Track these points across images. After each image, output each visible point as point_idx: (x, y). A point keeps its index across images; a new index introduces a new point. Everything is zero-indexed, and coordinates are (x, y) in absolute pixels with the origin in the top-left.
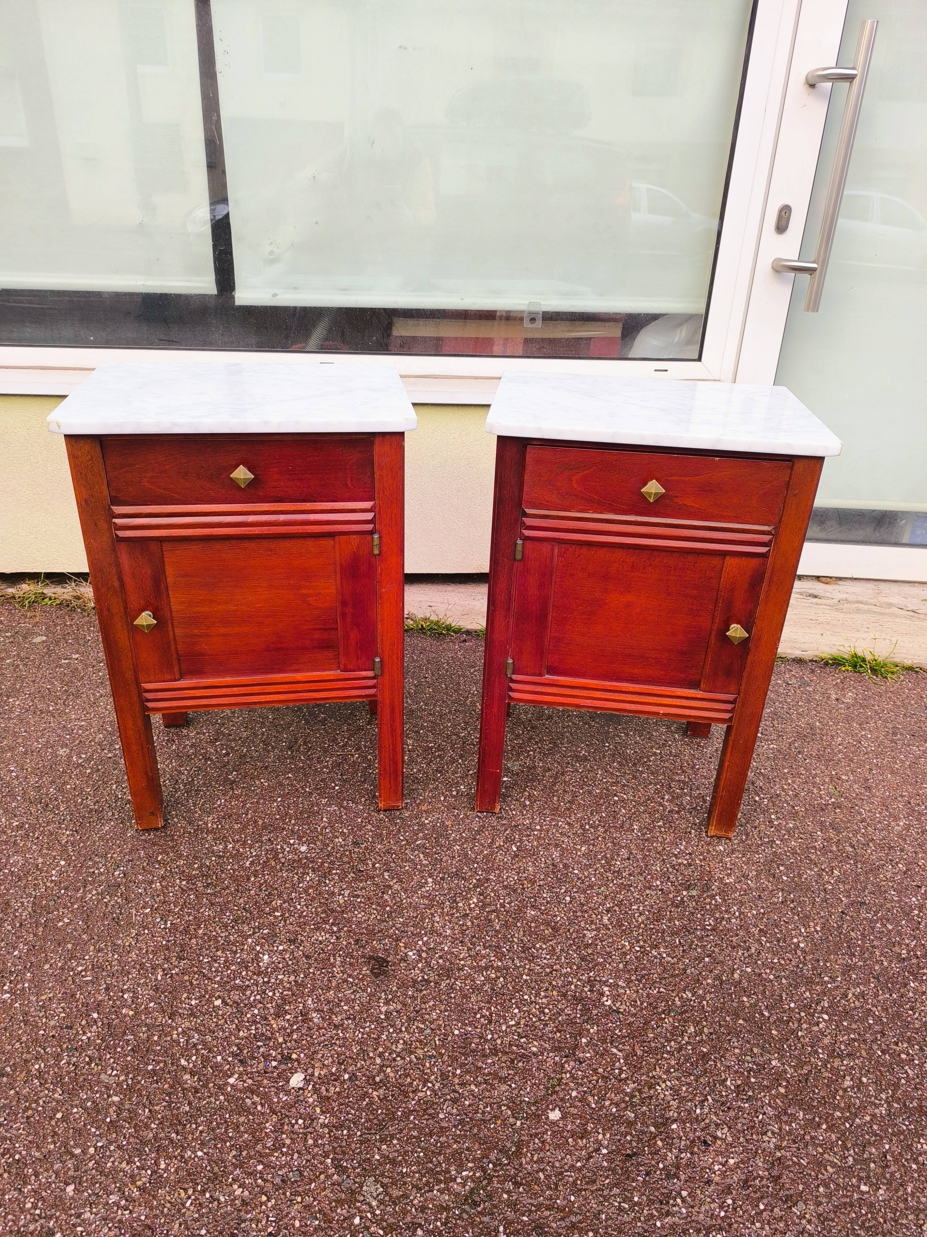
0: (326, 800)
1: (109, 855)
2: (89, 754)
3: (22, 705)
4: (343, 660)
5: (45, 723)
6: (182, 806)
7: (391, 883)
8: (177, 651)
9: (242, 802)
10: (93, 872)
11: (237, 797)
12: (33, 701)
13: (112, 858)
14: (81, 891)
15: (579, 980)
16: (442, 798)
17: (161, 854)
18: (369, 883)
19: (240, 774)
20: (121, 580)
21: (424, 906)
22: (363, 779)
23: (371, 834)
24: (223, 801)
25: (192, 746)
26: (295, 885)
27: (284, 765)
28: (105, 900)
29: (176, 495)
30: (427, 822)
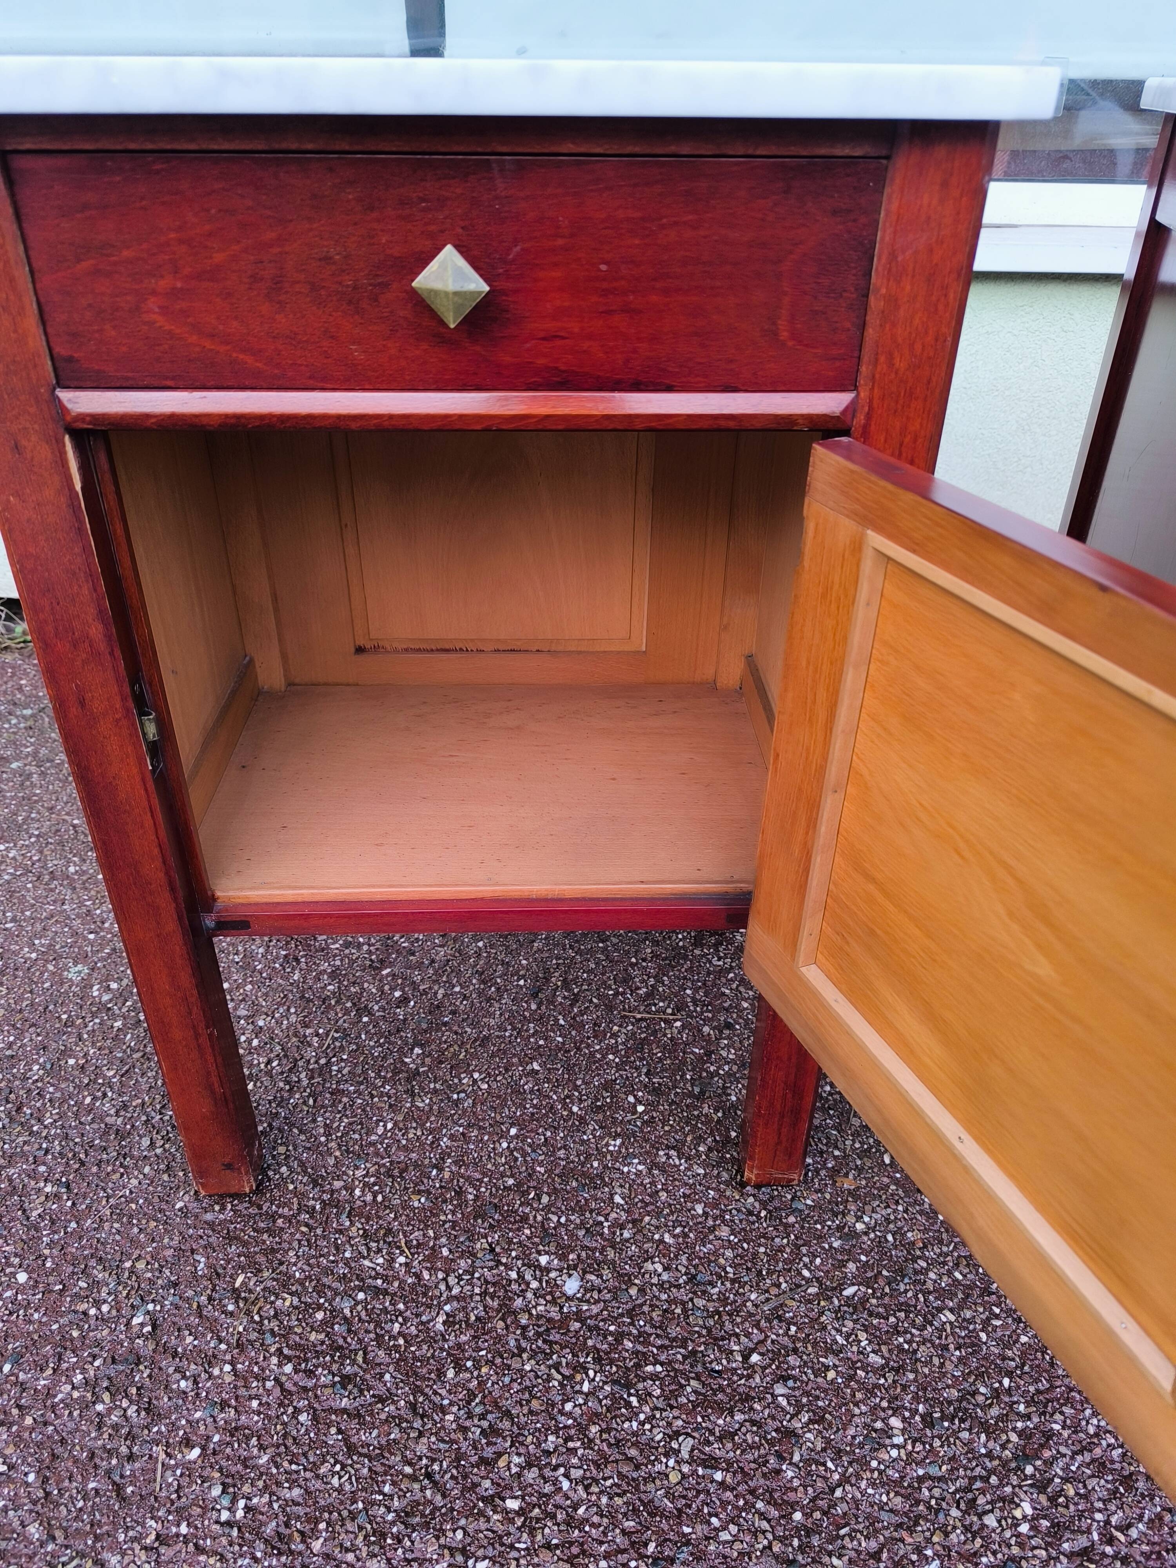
0: (618, 1142)
1: (128, 1264)
2: (125, 982)
5: (55, 901)
6: (301, 1132)
7: (796, 1424)
9: (431, 1131)
10: (85, 1313)
11: (419, 1117)
12: (41, 852)
13: (132, 1271)
14: (49, 1372)
16: (887, 1159)
17: (243, 1268)
18: (739, 1417)
19: (430, 1055)
22: (697, 1090)
23: (729, 1253)
24: (390, 1126)
25: (333, 975)
26: (553, 1405)
27: (522, 1037)
29: (249, 359)
30: (860, 1226)
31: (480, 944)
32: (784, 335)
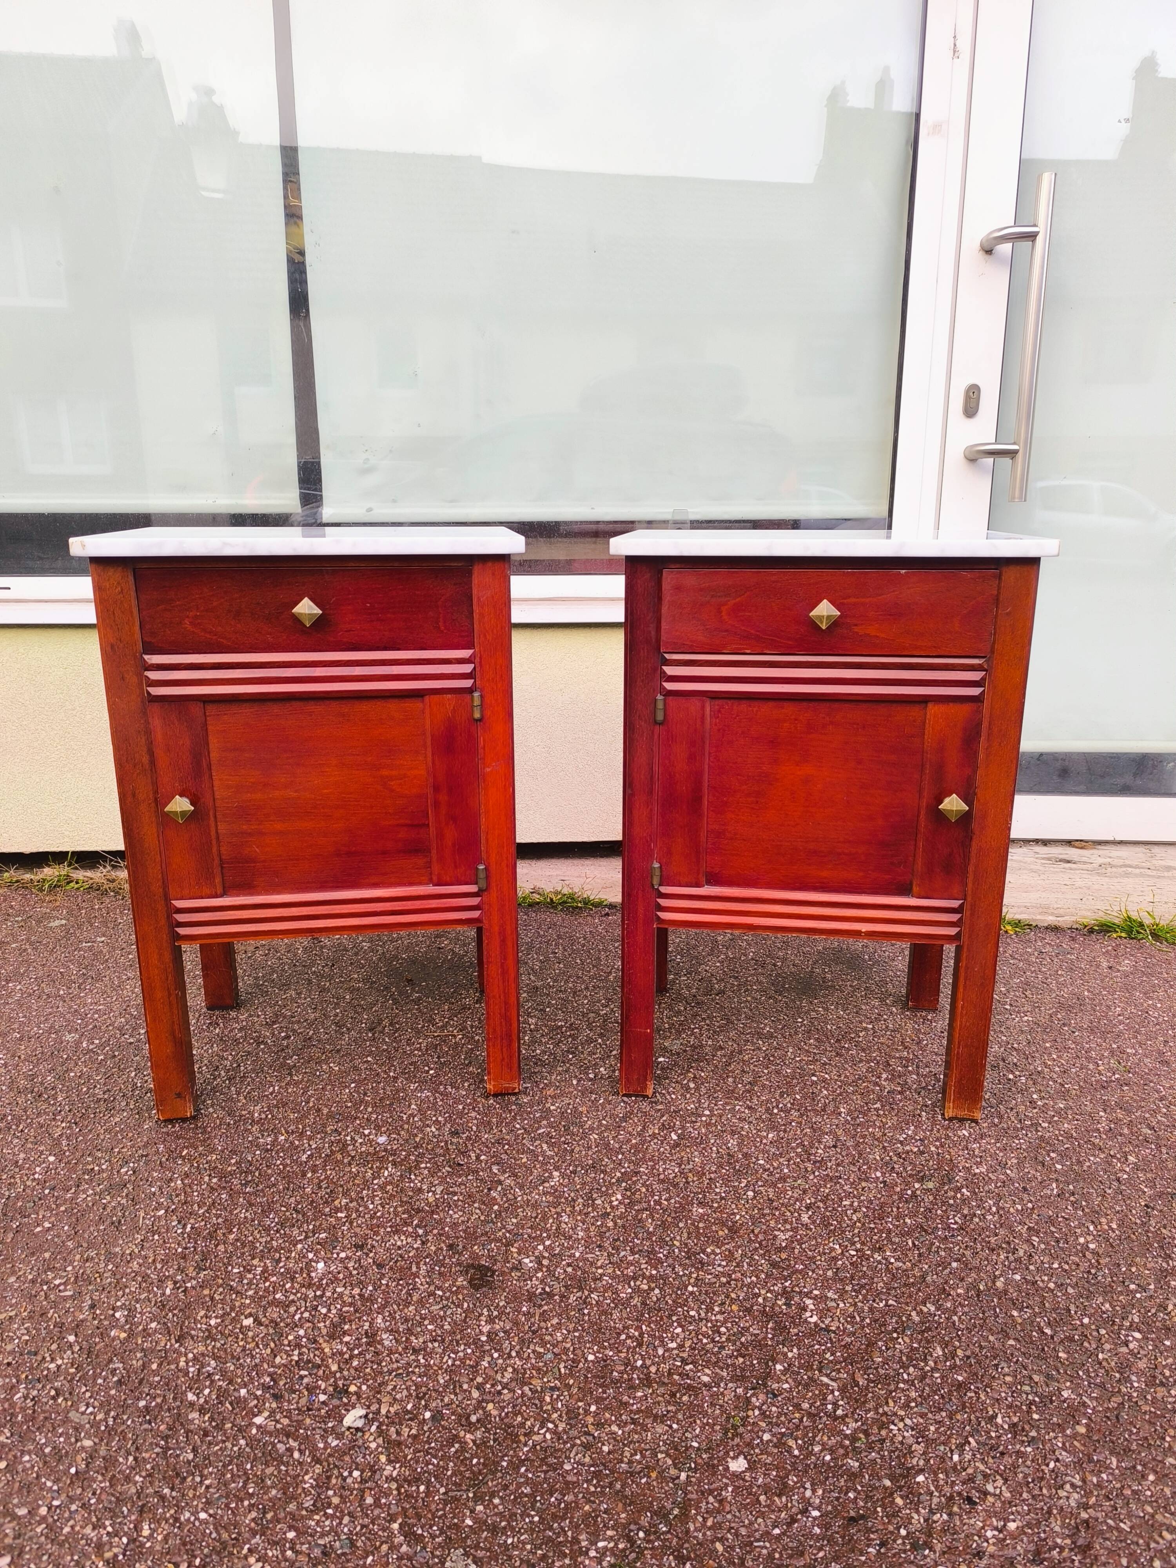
0: (417, 1085)
1: (116, 1150)
2: (104, 1040)
3: (25, 989)
4: (436, 868)
6: (221, 1094)
7: (502, 1178)
8: (220, 855)
9: (302, 1089)
10: (92, 1169)
11: (297, 1084)
12: (39, 986)
13: (119, 1153)
14: (73, 1190)
15: (769, 1291)
16: (575, 1082)
17: (187, 1148)
18: (470, 1178)
19: (303, 1058)
20: (151, 753)
21: (547, 1204)
22: (466, 1062)
23: (475, 1122)
24: (276, 1088)
25: (240, 1030)
26: (367, 1181)
27: (361, 1048)
28: (104, 1201)
29: (224, 641)
30: (552, 1108)
31: (338, 1011)
32: (442, 628)
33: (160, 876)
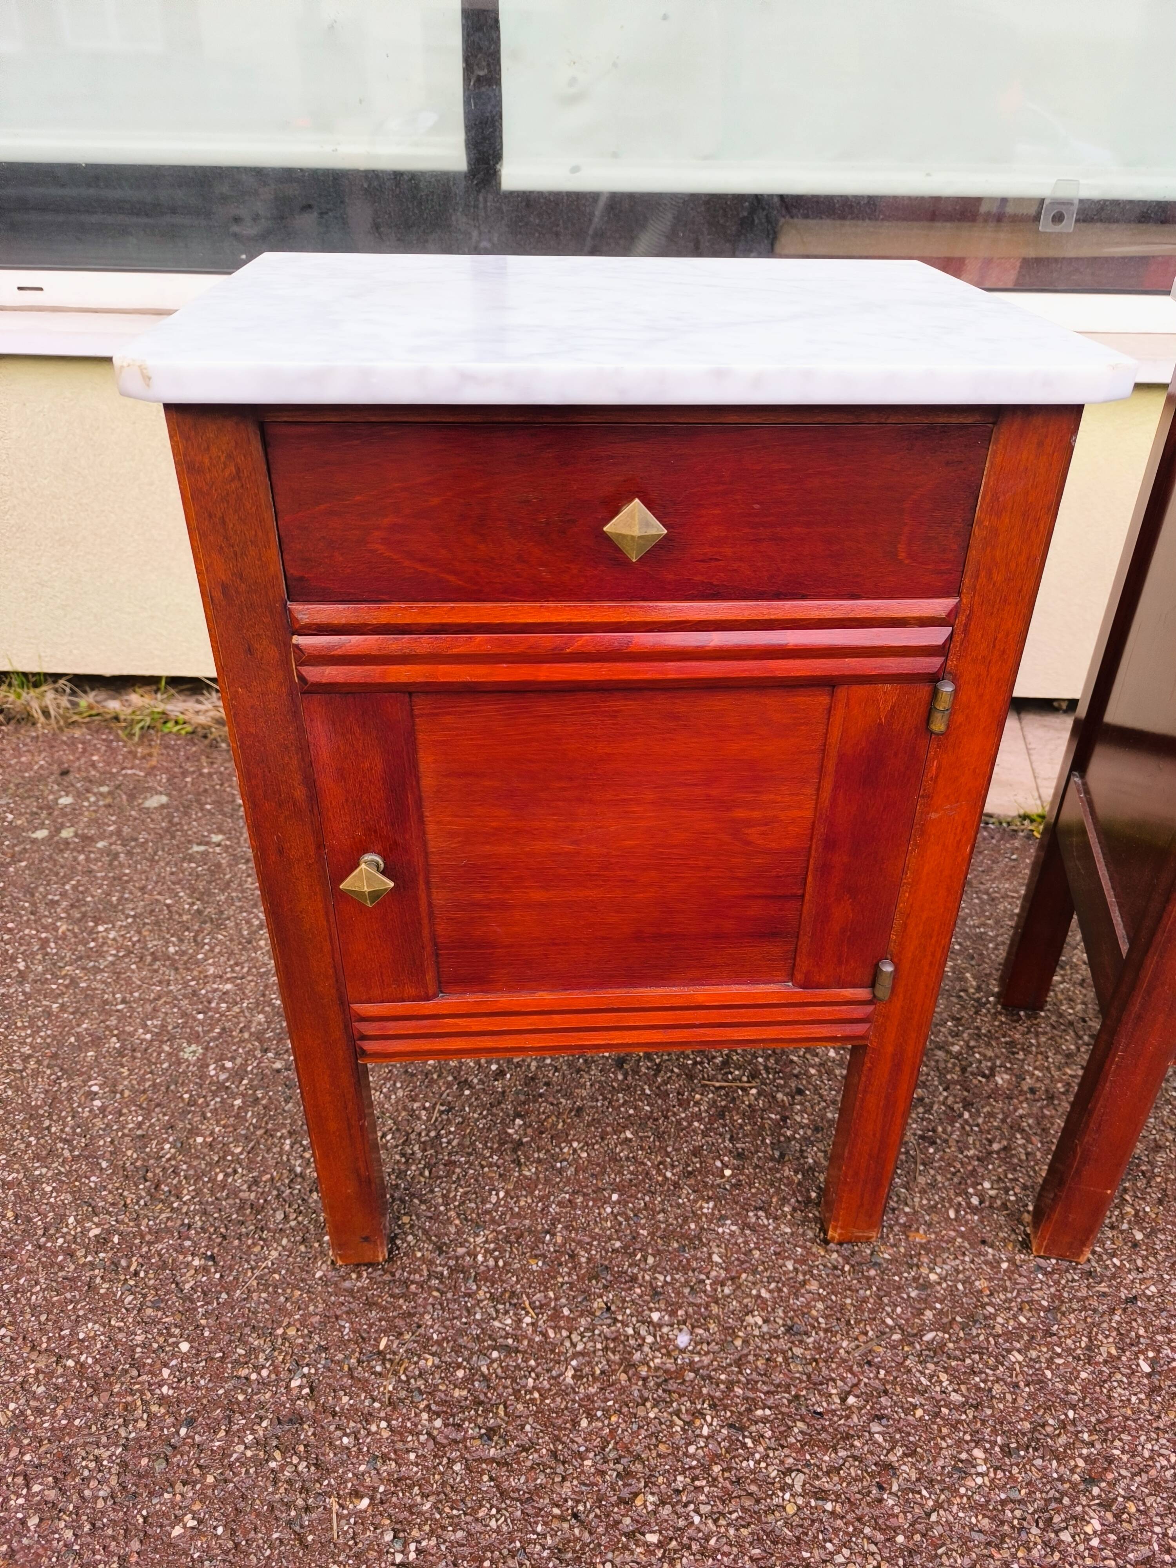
0: (711, 1204)
1: (280, 1331)
2: (239, 1061)
3: (120, 939)
4: (804, 964)
5: (160, 982)
6: (422, 1202)
7: (892, 1458)
8: (434, 936)
9: (541, 1199)
10: (247, 1378)
11: (529, 1185)
13: (284, 1337)
14: (222, 1434)
16: (952, 1214)
17: (385, 1332)
18: (842, 1453)
19: (530, 1126)
20: (310, 783)
22: (777, 1154)
23: (820, 1305)
24: (502, 1194)
26: (678, 1449)
27: (613, 1107)
28: (273, 1464)
29: (452, 578)
30: (933, 1277)
32: (902, 555)
33: (331, 972)
